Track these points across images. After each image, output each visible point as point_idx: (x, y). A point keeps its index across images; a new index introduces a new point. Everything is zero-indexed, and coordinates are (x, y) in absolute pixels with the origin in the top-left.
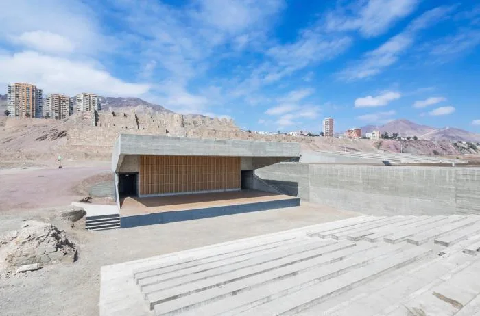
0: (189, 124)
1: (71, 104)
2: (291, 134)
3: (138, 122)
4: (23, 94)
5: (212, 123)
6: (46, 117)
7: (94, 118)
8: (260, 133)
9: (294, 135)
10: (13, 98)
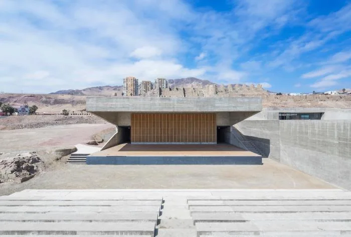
0: (222, 92)
1: (152, 85)
2: (329, 93)
3: (185, 94)
4: (129, 83)
5: (241, 89)
6: (140, 95)
7: (159, 93)
8: (291, 94)
9: (333, 94)
10: (125, 86)
